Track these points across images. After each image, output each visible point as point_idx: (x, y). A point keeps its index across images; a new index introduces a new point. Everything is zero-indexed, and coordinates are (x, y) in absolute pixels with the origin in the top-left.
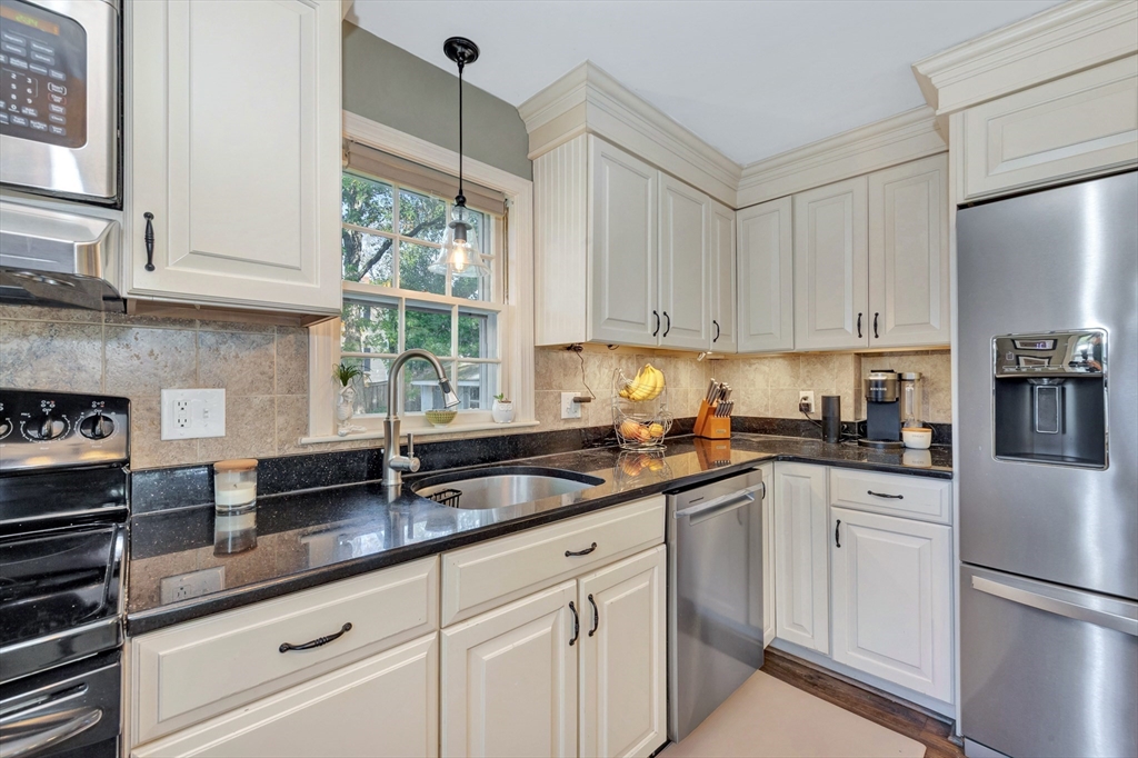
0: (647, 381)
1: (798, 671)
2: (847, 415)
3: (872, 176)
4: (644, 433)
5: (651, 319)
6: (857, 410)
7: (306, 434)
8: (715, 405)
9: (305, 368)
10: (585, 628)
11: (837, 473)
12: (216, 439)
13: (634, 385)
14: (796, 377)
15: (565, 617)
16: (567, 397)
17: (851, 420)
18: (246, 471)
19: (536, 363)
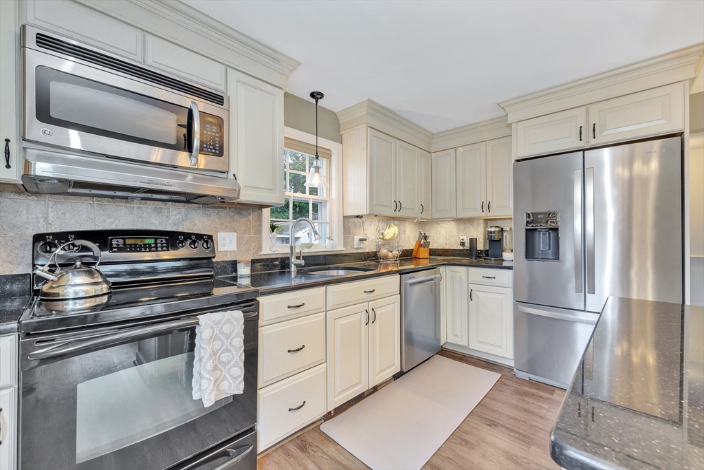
0: (391, 231)
1: (456, 355)
2: (480, 246)
3: (488, 143)
4: (390, 254)
5: (394, 204)
6: (485, 245)
7: (261, 251)
8: (422, 242)
9: (260, 225)
10: (371, 319)
11: (472, 270)
12: (234, 251)
13: (385, 233)
14: (459, 230)
15: (364, 315)
16: (357, 238)
17: (482, 249)
18: (246, 263)
19: (344, 223)
